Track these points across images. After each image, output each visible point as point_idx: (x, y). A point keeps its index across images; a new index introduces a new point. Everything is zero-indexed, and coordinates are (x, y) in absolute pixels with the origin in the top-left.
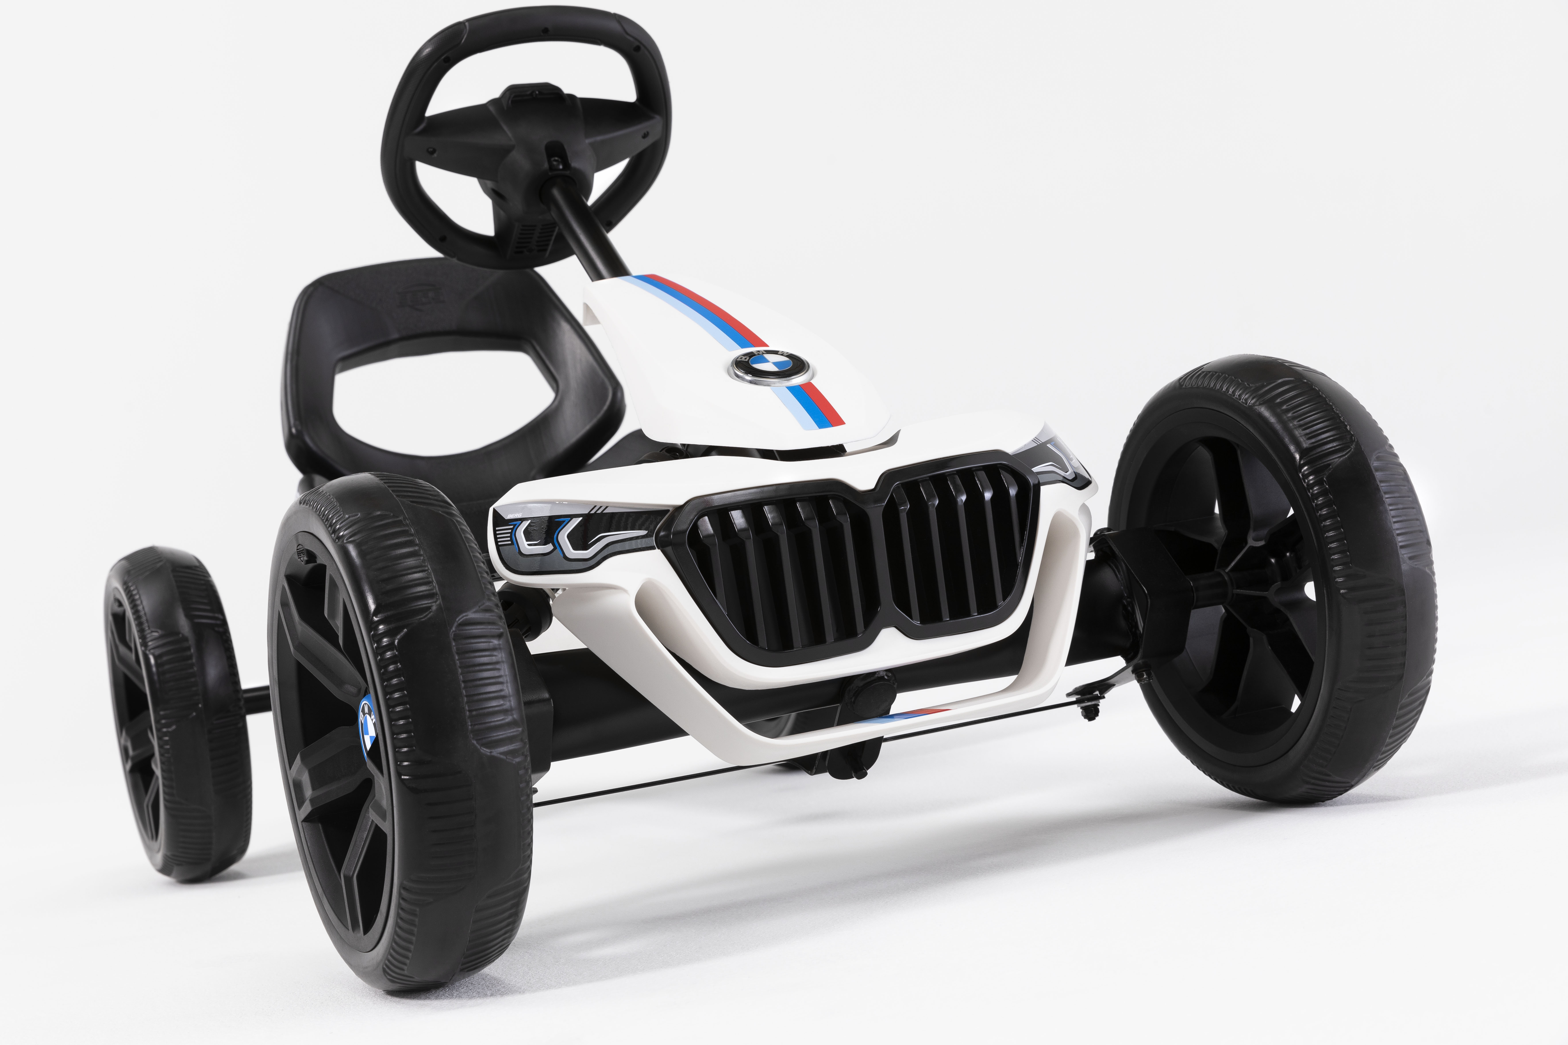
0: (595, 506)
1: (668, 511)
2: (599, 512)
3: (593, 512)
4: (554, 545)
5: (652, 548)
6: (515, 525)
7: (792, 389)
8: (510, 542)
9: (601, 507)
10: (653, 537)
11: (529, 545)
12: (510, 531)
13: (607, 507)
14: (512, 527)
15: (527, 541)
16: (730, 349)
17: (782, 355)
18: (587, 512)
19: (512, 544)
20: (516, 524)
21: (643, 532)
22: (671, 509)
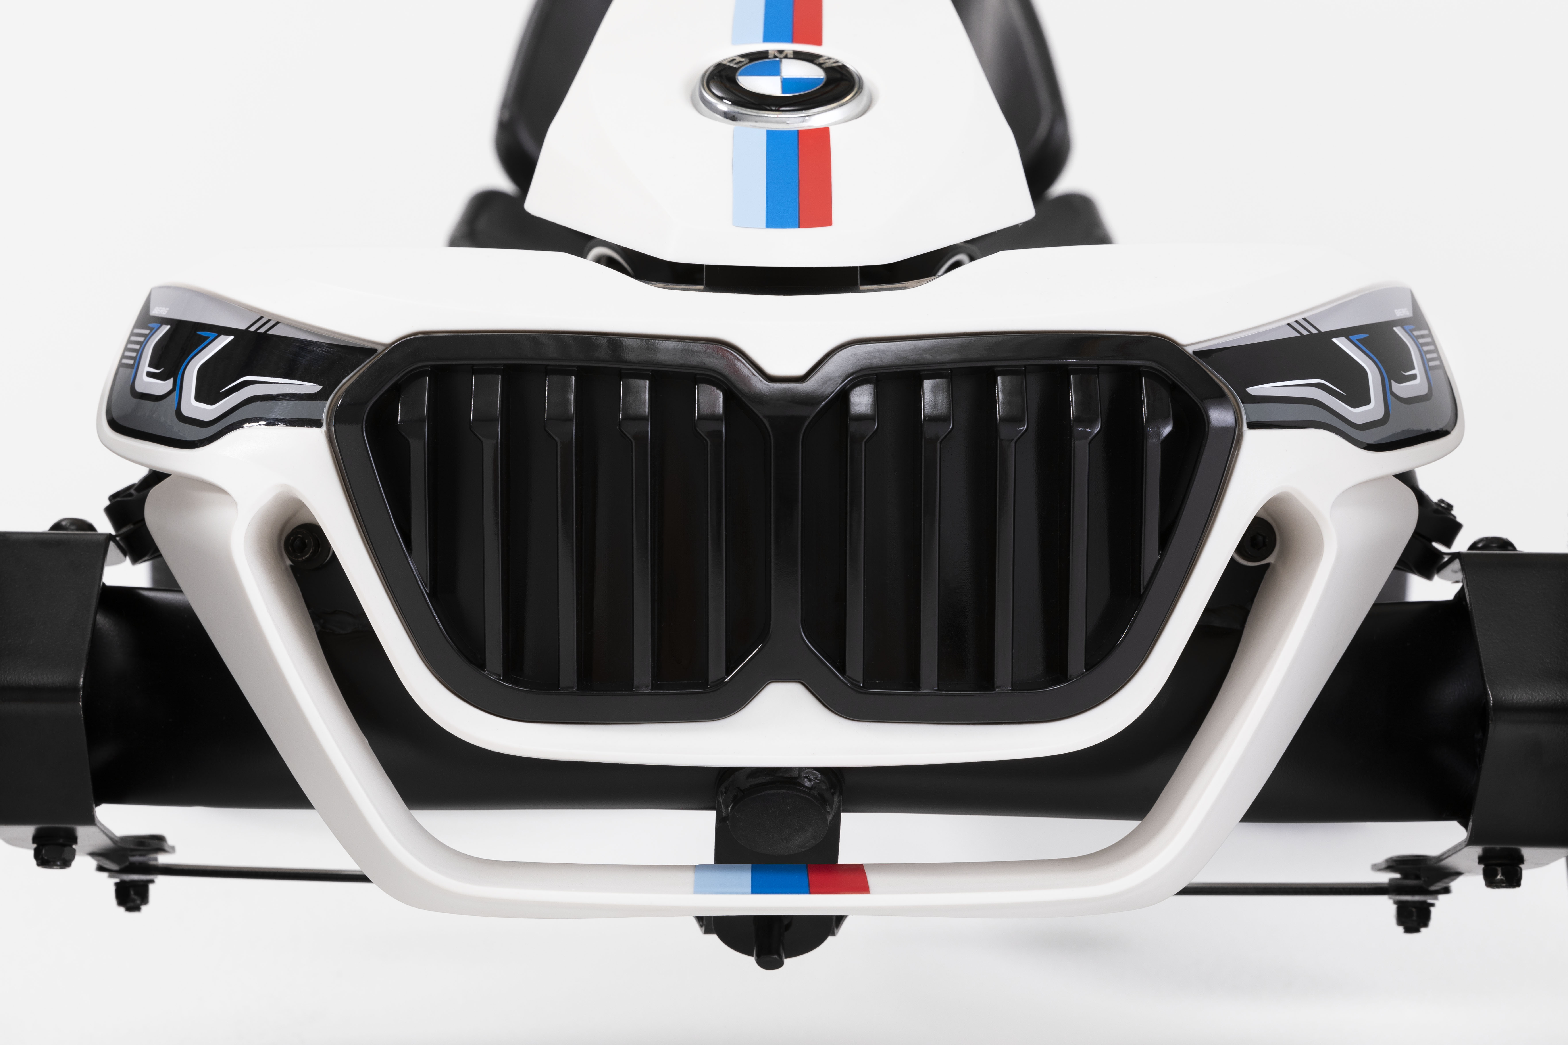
0: (261, 318)
1: (375, 351)
2: (262, 330)
3: (252, 329)
4: (175, 381)
5: (317, 423)
6: (151, 330)
7: (777, 136)
8: (133, 362)
9: (269, 321)
10: (327, 400)
11: (148, 374)
12: (142, 339)
13: (278, 323)
14: (147, 332)
15: (150, 366)
16: (739, 40)
17: (820, 65)
18: (242, 326)
19: (133, 366)
20: (154, 328)
21: (313, 388)
22: (380, 349)
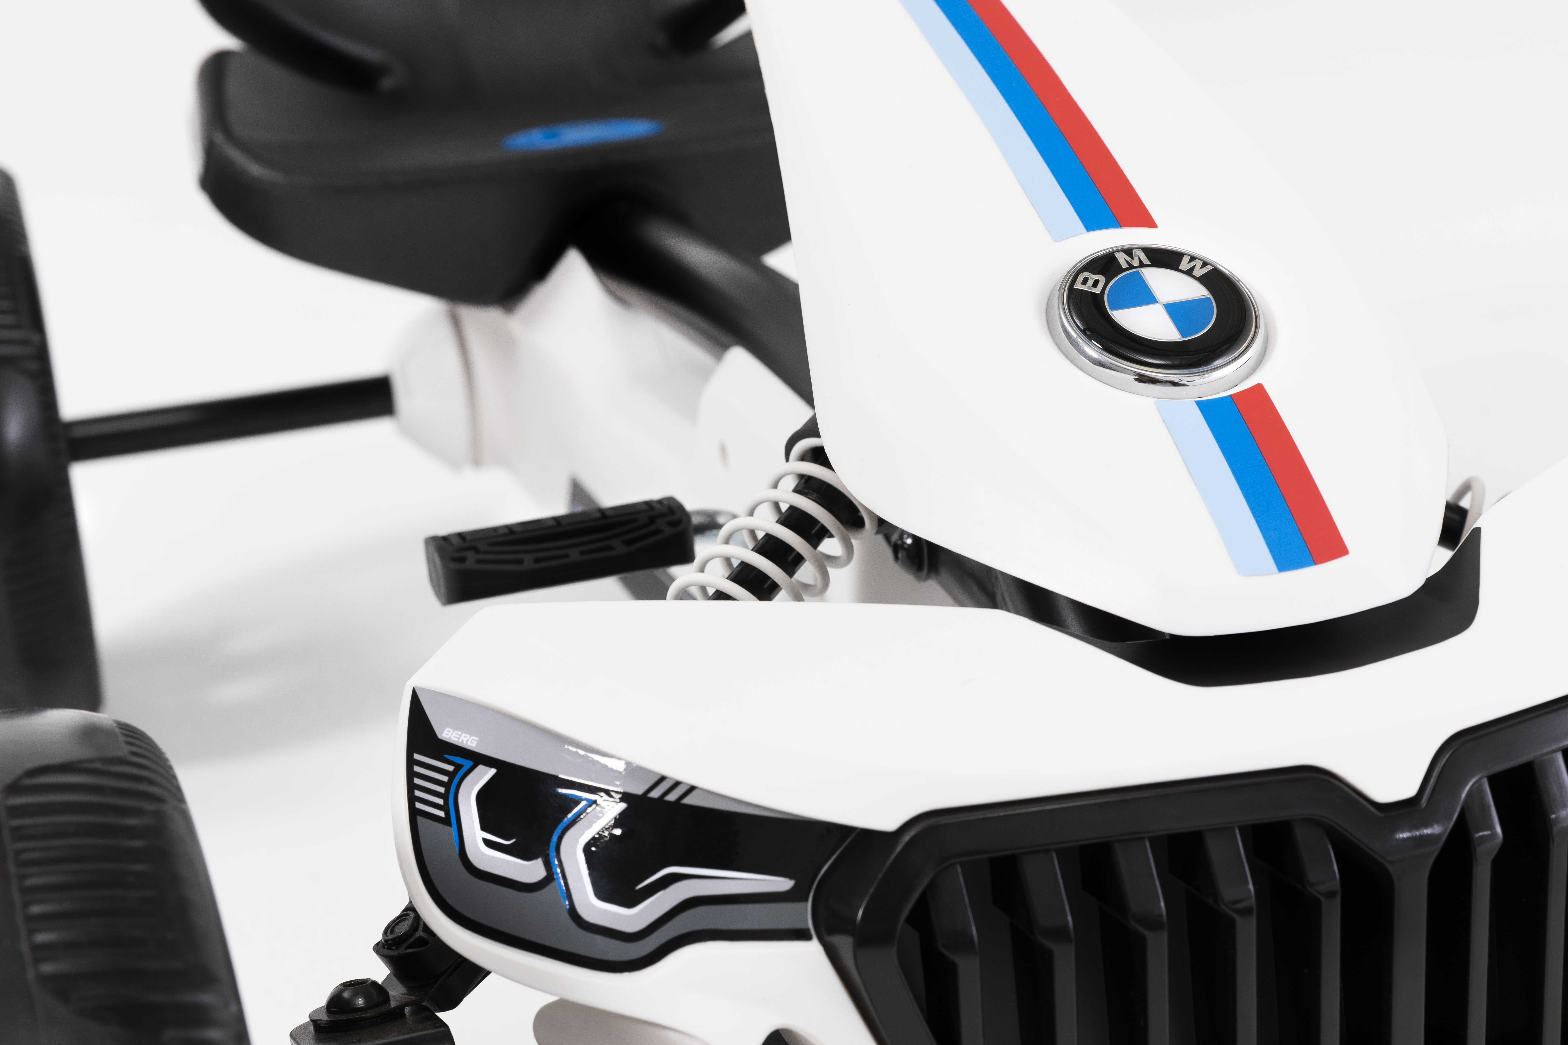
0: (663, 779)
2: (672, 797)
3: (655, 794)
4: (548, 865)
5: (801, 935)
6: (458, 767)
7: (1208, 408)
8: (441, 814)
9: (677, 784)
10: (806, 900)
11: (488, 843)
12: (446, 778)
13: (692, 789)
14: (451, 768)
15: (482, 827)
16: (1058, 235)
17: (1189, 273)
18: (638, 791)
19: (446, 821)
20: (463, 765)
